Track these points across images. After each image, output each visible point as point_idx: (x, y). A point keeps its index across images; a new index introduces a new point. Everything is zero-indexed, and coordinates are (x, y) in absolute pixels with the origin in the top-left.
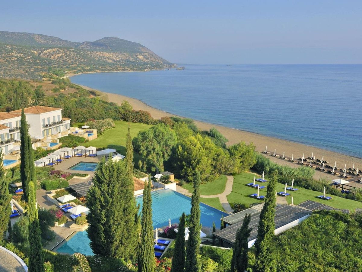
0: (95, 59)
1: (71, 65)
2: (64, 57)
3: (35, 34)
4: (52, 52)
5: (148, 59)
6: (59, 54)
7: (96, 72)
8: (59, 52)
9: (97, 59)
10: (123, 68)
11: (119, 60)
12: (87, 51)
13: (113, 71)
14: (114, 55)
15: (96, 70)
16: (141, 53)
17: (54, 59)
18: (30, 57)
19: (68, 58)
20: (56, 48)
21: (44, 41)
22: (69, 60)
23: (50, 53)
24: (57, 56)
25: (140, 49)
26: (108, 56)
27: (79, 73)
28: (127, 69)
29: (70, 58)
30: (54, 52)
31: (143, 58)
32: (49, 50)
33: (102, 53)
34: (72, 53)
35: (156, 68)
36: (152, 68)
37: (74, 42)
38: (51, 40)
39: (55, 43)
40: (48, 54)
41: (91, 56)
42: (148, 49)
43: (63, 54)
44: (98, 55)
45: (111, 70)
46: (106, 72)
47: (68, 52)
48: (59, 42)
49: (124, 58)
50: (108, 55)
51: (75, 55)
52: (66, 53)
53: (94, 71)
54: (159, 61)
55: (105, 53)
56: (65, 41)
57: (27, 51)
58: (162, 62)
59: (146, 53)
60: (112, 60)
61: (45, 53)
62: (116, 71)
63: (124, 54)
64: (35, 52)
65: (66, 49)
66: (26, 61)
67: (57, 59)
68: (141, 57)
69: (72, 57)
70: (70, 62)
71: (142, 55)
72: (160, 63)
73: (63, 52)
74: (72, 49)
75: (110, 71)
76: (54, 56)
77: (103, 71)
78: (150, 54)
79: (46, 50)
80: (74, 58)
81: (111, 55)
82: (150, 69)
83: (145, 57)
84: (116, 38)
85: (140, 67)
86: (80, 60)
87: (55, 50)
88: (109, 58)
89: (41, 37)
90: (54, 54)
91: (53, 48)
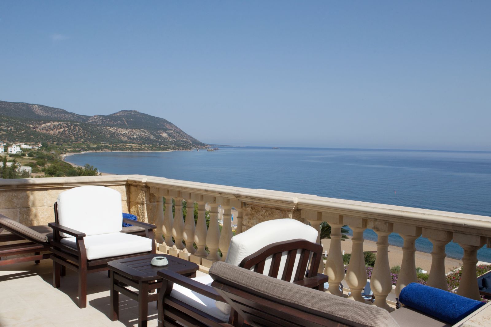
0: (106, 136)
1: (74, 141)
2: (67, 132)
3: (34, 105)
4: (52, 127)
5: (173, 137)
6: (61, 128)
7: (105, 151)
8: (61, 126)
9: (109, 136)
10: (140, 147)
11: (137, 138)
12: (96, 126)
13: (126, 150)
14: (130, 132)
15: (105, 149)
16: (165, 130)
17: (54, 134)
18: (23, 132)
19: (71, 133)
20: (58, 121)
21: (46, 113)
22: (72, 137)
23: (50, 127)
24: (57, 131)
25: (164, 126)
26: (123, 133)
27: (82, 153)
28: (145, 149)
29: (75, 134)
30: (54, 126)
31: (167, 136)
32: (49, 124)
33: (116, 128)
34: (77, 128)
35: (181, 148)
36: (177, 149)
37: (83, 116)
38: (54, 113)
39: (59, 115)
40: (46, 128)
41: (102, 132)
42: (175, 126)
43: (66, 129)
44: (111, 131)
45: (124, 149)
46: (118, 151)
47: (72, 127)
48: (63, 115)
49: (143, 136)
50: (123, 131)
51: (81, 130)
52: (70, 127)
53: (102, 150)
54: (188, 141)
55: (119, 130)
56: (71, 113)
57: (20, 124)
58: (191, 142)
59: (171, 130)
60: (128, 137)
61: (43, 127)
62: (130, 151)
63: (143, 131)
64: (31, 126)
65: (69, 123)
66: (18, 136)
67: (58, 135)
68: (164, 135)
69: (77, 133)
70: (73, 138)
71: (166, 133)
72: (188, 142)
73: (66, 126)
74: (77, 123)
75: (122, 150)
76: (54, 131)
77: (114, 150)
78: (176, 132)
79: (45, 123)
80: (79, 134)
81: (127, 132)
82: (174, 149)
83: (170, 135)
84: (135, 112)
85: (162, 146)
86: (86, 136)
87: (56, 123)
88: (124, 135)
89: (41, 108)
90: (55, 128)
91: (54, 121)
